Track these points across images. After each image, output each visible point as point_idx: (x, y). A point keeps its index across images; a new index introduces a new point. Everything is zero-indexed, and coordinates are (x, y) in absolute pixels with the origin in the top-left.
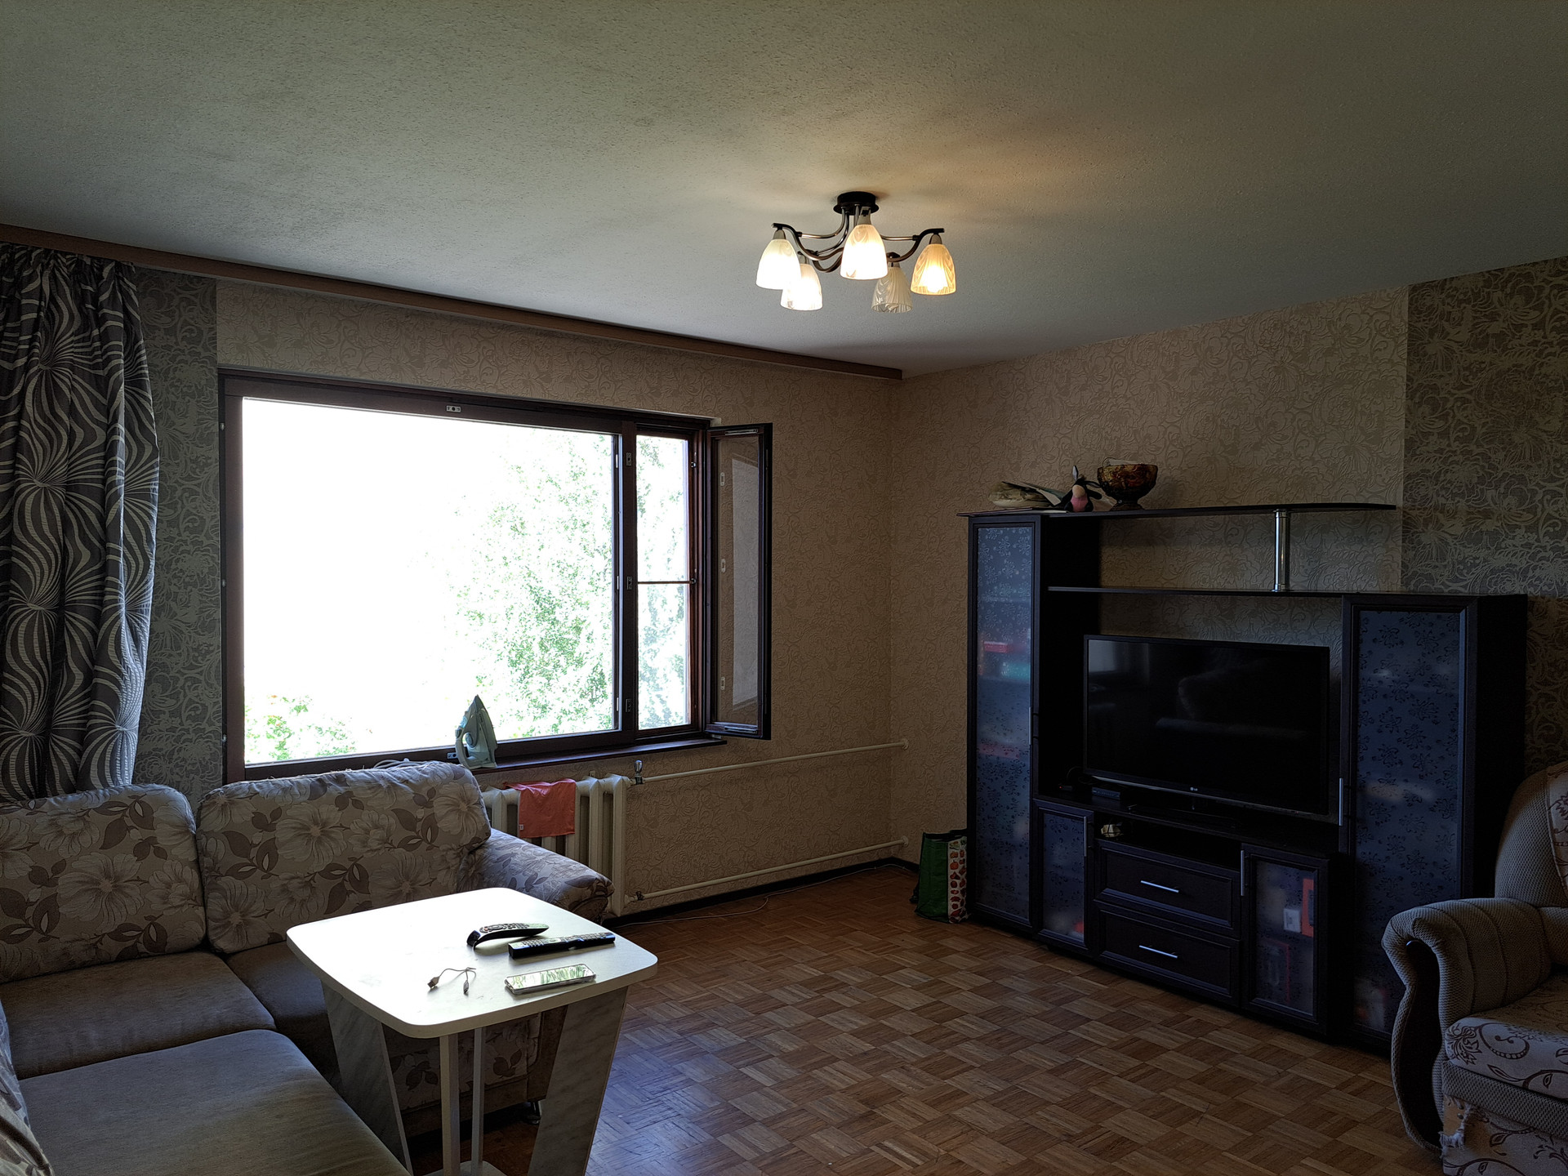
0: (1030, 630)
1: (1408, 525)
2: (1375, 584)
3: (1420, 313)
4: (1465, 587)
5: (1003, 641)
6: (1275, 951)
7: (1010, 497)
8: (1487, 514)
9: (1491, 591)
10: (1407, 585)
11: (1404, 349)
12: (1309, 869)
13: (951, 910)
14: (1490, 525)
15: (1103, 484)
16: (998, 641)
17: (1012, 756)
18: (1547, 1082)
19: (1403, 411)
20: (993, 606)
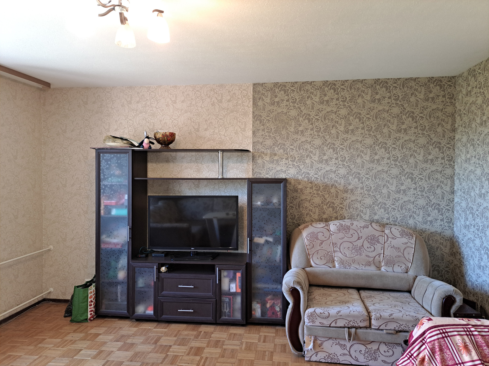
0: (127, 195)
1: (253, 157)
2: (244, 175)
3: (256, 92)
4: (270, 176)
5: (113, 200)
6: (227, 300)
7: (116, 142)
8: (275, 155)
9: (277, 177)
10: (254, 175)
11: (251, 103)
12: (238, 270)
13: (89, 316)
14: (276, 158)
15: (156, 139)
16: (111, 200)
17: (119, 247)
18: (336, 323)
19: (252, 122)
20: (108, 186)
